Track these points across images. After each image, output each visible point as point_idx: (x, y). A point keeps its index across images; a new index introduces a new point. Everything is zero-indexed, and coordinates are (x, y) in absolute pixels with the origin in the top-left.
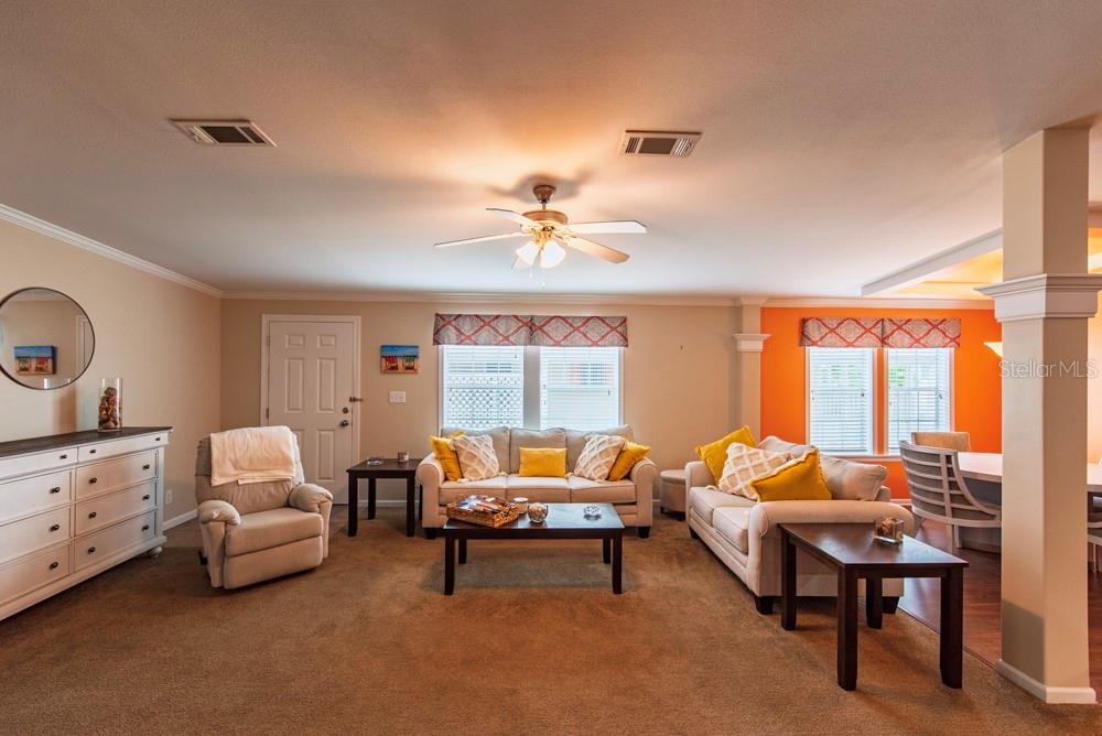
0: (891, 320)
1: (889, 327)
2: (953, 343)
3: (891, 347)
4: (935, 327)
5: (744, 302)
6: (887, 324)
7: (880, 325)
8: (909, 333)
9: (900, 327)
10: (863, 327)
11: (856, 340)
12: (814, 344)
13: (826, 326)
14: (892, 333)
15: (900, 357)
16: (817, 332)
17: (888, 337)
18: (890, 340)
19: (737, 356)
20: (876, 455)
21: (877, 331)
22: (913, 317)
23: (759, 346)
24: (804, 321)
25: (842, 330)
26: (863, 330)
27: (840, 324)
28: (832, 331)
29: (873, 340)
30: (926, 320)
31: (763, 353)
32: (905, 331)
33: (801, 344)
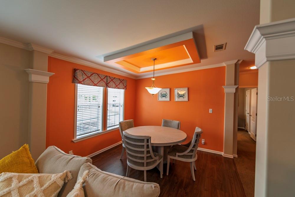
0: (109, 77)
1: (109, 80)
2: (125, 88)
3: (109, 87)
4: (121, 82)
5: (35, 48)
6: (108, 78)
7: (106, 78)
8: (114, 83)
9: (112, 80)
10: (100, 78)
11: (98, 83)
12: (80, 83)
13: (86, 75)
14: (110, 82)
15: (111, 91)
16: (81, 77)
17: (108, 83)
18: (109, 85)
19: (28, 85)
20: (103, 131)
21: (105, 80)
22: (116, 77)
23: (46, 80)
24: (75, 70)
25: (92, 78)
26: (100, 79)
27: (92, 75)
28: (88, 77)
29: (104, 84)
30: (119, 79)
31: (49, 85)
32: (113, 82)
33: (73, 82)
